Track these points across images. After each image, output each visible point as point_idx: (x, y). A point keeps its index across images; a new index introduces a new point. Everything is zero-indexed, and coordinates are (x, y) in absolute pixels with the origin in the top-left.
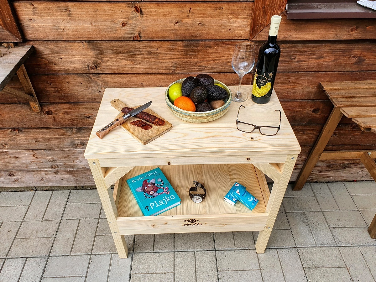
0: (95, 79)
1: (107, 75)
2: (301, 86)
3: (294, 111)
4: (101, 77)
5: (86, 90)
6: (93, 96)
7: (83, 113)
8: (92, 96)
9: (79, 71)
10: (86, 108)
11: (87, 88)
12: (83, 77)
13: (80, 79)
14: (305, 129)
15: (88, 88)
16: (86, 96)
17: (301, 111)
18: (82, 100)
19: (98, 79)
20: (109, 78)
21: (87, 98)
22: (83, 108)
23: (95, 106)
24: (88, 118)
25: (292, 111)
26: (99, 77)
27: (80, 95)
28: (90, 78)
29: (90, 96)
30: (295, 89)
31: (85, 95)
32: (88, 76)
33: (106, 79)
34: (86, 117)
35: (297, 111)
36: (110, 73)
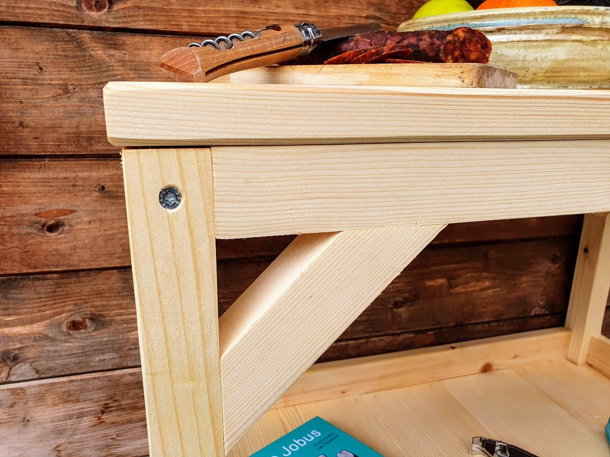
0: (99, 52)
1: (147, 38)
4: (124, 44)
5: (56, 98)
6: (83, 129)
7: (28, 209)
8: (77, 128)
9: (39, 12)
10: (45, 181)
11: (61, 92)
12: (54, 39)
13: (39, 48)
15: (66, 91)
16: (53, 128)
18: (34, 148)
19: (112, 52)
20: (155, 52)
21: (59, 139)
22: (35, 183)
23: (85, 174)
24: (52, 228)
26: (115, 46)
27: (28, 120)
28: (80, 45)
29: (69, 125)
31: (48, 123)
32: (73, 39)
33: (144, 55)
34: (43, 226)
36: (160, 27)
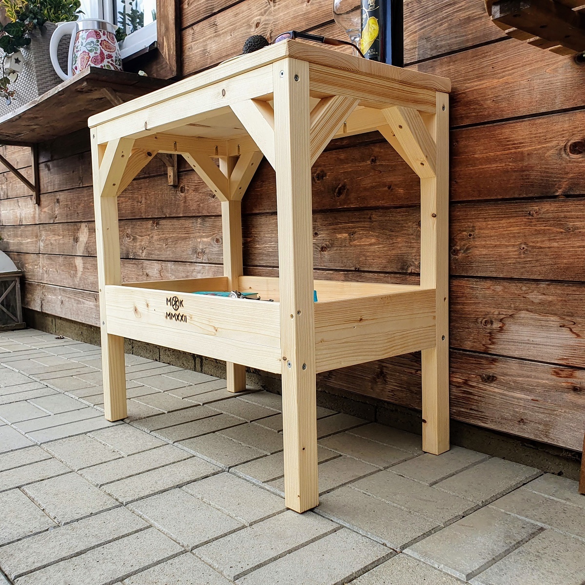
2: (522, 76)
3: (522, 153)
14: (565, 217)
17: (540, 151)
25: (515, 153)
30: (508, 86)
35: (528, 154)
